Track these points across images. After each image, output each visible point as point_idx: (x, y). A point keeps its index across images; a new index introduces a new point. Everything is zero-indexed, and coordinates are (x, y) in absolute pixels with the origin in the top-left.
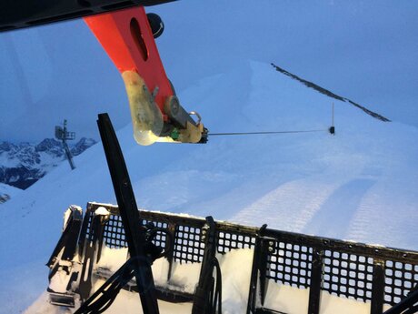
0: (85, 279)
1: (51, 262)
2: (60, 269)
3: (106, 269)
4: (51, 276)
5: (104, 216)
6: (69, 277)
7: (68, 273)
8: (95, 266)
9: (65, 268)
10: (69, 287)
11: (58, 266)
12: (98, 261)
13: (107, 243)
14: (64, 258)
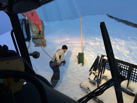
0: (99, 78)
1: (90, 71)
2: (92, 73)
3: (106, 77)
4: (90, 75)
5: (106, 59)
6: (95, 76)
7: (95, 75)
8: (102, 75)
9: (94, 73)
10: (94, 79)
11: (92, 72)
12: (103, 74)
13: (107, 68)
14: (93, 70)
